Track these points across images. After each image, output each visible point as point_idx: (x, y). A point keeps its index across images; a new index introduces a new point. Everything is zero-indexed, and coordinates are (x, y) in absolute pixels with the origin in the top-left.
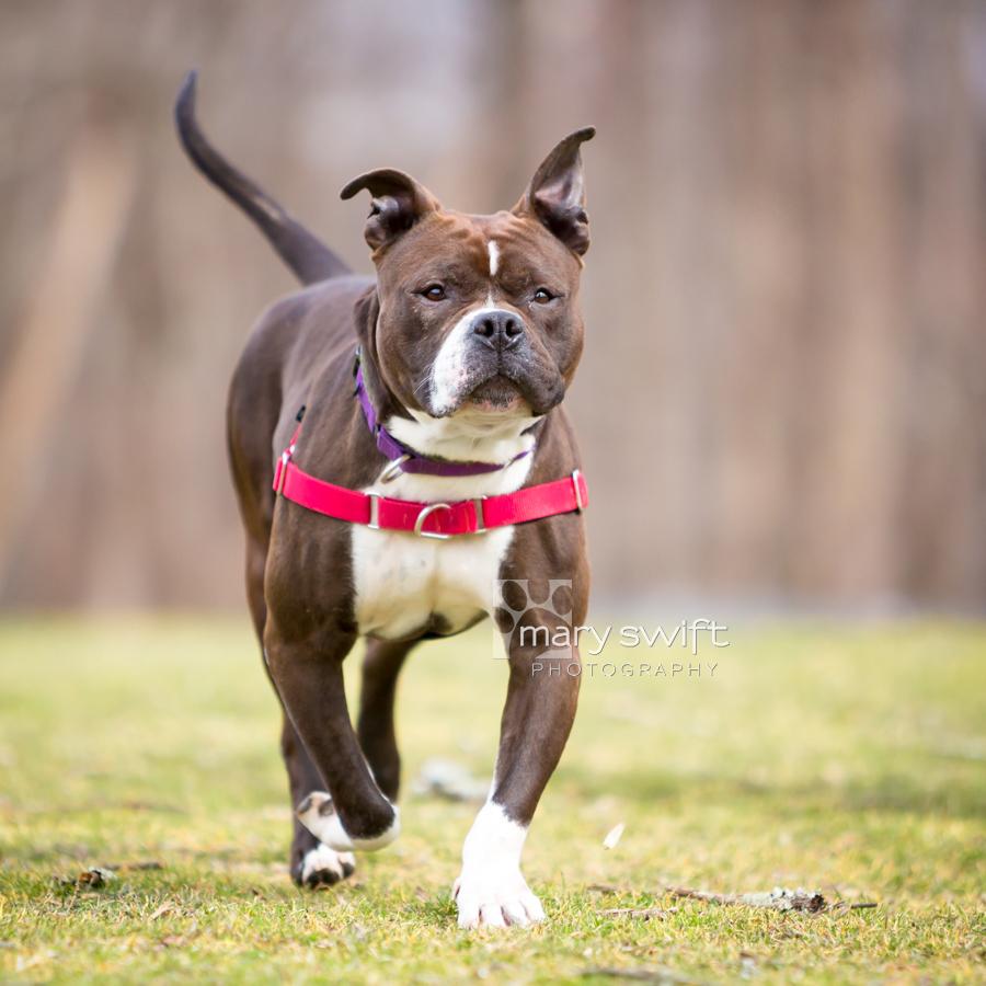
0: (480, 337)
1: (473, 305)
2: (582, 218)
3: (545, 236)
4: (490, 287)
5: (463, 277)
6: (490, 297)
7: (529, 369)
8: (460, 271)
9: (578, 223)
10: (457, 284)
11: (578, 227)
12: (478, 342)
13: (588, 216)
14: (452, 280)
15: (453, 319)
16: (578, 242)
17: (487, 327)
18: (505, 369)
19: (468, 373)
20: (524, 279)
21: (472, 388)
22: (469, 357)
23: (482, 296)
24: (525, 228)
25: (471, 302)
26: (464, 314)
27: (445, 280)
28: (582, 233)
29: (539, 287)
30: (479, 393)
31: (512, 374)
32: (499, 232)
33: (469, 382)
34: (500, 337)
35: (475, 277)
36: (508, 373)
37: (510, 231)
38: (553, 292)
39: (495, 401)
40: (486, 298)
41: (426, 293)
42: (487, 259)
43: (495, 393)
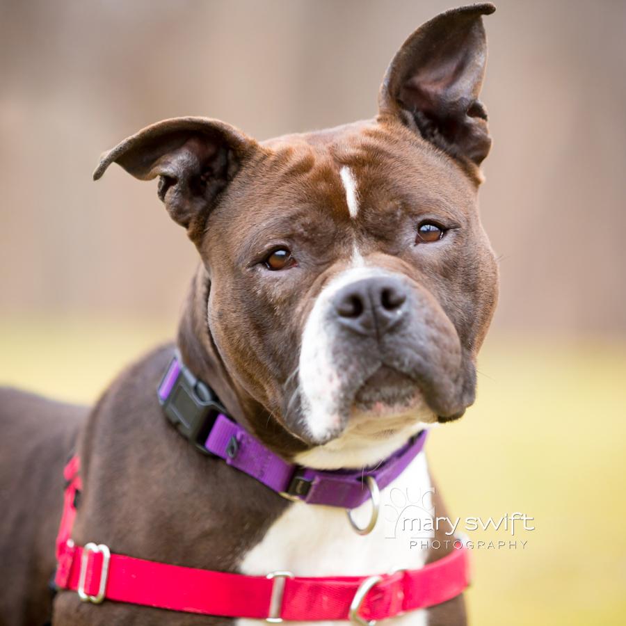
0: (346, 321)
1: (335, 267)
2: (476, 111)
3: (418, 146)
4: (354, 235)
5: (313, 229)
6: (356, 250)
7: (425, 356)
8: (308, 220)
9: (470, 120)
10: (306, 240)
11: (471, 125)
12: (343, 328)
13: (485, 108)
14: (300, 236)
15: (310, 292)
16: (472, 144)
17: (354, 304)
18: (391, 359)
19: (339, 376)
20: (392, 214)
21: (351, 396)
22: (335, 352)
23: (344, 251)
24: (387, 138)
25: (331, 261)
26: (324, 282)
27: (289, 237)
28: (478, 132)
29: (420, 219)
30: (366, 396)
31: (402, 365)
32: (350, 151)
33: (344, 389)
34: (375, 313)
35: (330, 226)
36: (396, 364)
37: (365, 147)
38: (445, 222)
39: (390, 401)
40: (351, 253)
41: (267, 260)
42: (342, 195)
43: (388, 391)
